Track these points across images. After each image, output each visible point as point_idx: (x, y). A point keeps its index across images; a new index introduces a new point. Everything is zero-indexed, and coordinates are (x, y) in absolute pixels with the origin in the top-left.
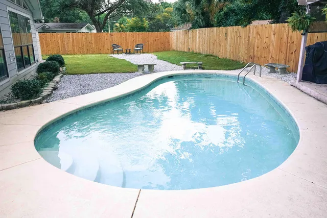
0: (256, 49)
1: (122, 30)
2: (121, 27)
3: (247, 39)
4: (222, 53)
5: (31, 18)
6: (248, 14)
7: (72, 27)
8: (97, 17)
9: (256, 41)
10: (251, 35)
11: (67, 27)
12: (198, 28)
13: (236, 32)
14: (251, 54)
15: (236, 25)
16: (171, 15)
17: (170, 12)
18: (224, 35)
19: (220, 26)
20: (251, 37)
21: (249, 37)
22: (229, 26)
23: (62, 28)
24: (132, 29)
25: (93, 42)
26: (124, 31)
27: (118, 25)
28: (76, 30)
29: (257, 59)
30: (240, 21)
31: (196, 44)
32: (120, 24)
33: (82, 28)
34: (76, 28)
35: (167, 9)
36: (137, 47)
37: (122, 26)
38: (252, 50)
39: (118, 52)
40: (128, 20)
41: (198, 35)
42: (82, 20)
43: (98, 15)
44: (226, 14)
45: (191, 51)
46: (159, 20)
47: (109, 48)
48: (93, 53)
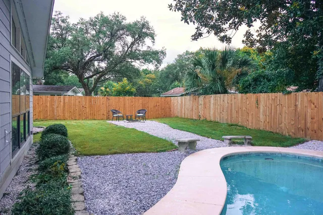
0: (309, 120)
1: (107, 94)
2: (106, 91)
3: (293, 108)
4: (252, 123)
5: (31, 77)
6: (284, 80)
7: (57, 89)
8: (86, 80)
9: (309, 110)
10: (299, 104)
11: (52, 89)
12: (211, 94)
13: (274, 100)
14: (301, 125)
15: (272, 91)
16: (153, 81)
17: (151, 79)
18: (255, 102)
19: (246, 92)
20: (299, 106)
21: (296, 106)
22: (261, 92)
23: (47, 90)
24: (119, 93)
25: (87, 106)
26: (109, 95)
27: (103, 88)
28: (62, 92)
29: (314, 132)
30: (275, 87)
31: (210, 111)
32: (106, 88)
33: (68, 91)
34: (62, 91)
35: (148, 75)
36: (139, 113)
37: (108, 90)
38: (303, 122)
39: (118, 118)
40: (115, 84)
41: (212, 101)
42: (64, 83)
43: (88, 78)
44: (256, 80)
45: (202, 118)
46: (141, 85)
47: (105, 114)
48: (86, 118)
